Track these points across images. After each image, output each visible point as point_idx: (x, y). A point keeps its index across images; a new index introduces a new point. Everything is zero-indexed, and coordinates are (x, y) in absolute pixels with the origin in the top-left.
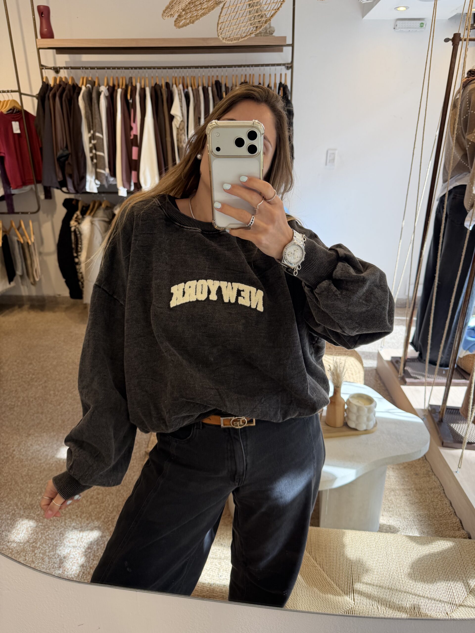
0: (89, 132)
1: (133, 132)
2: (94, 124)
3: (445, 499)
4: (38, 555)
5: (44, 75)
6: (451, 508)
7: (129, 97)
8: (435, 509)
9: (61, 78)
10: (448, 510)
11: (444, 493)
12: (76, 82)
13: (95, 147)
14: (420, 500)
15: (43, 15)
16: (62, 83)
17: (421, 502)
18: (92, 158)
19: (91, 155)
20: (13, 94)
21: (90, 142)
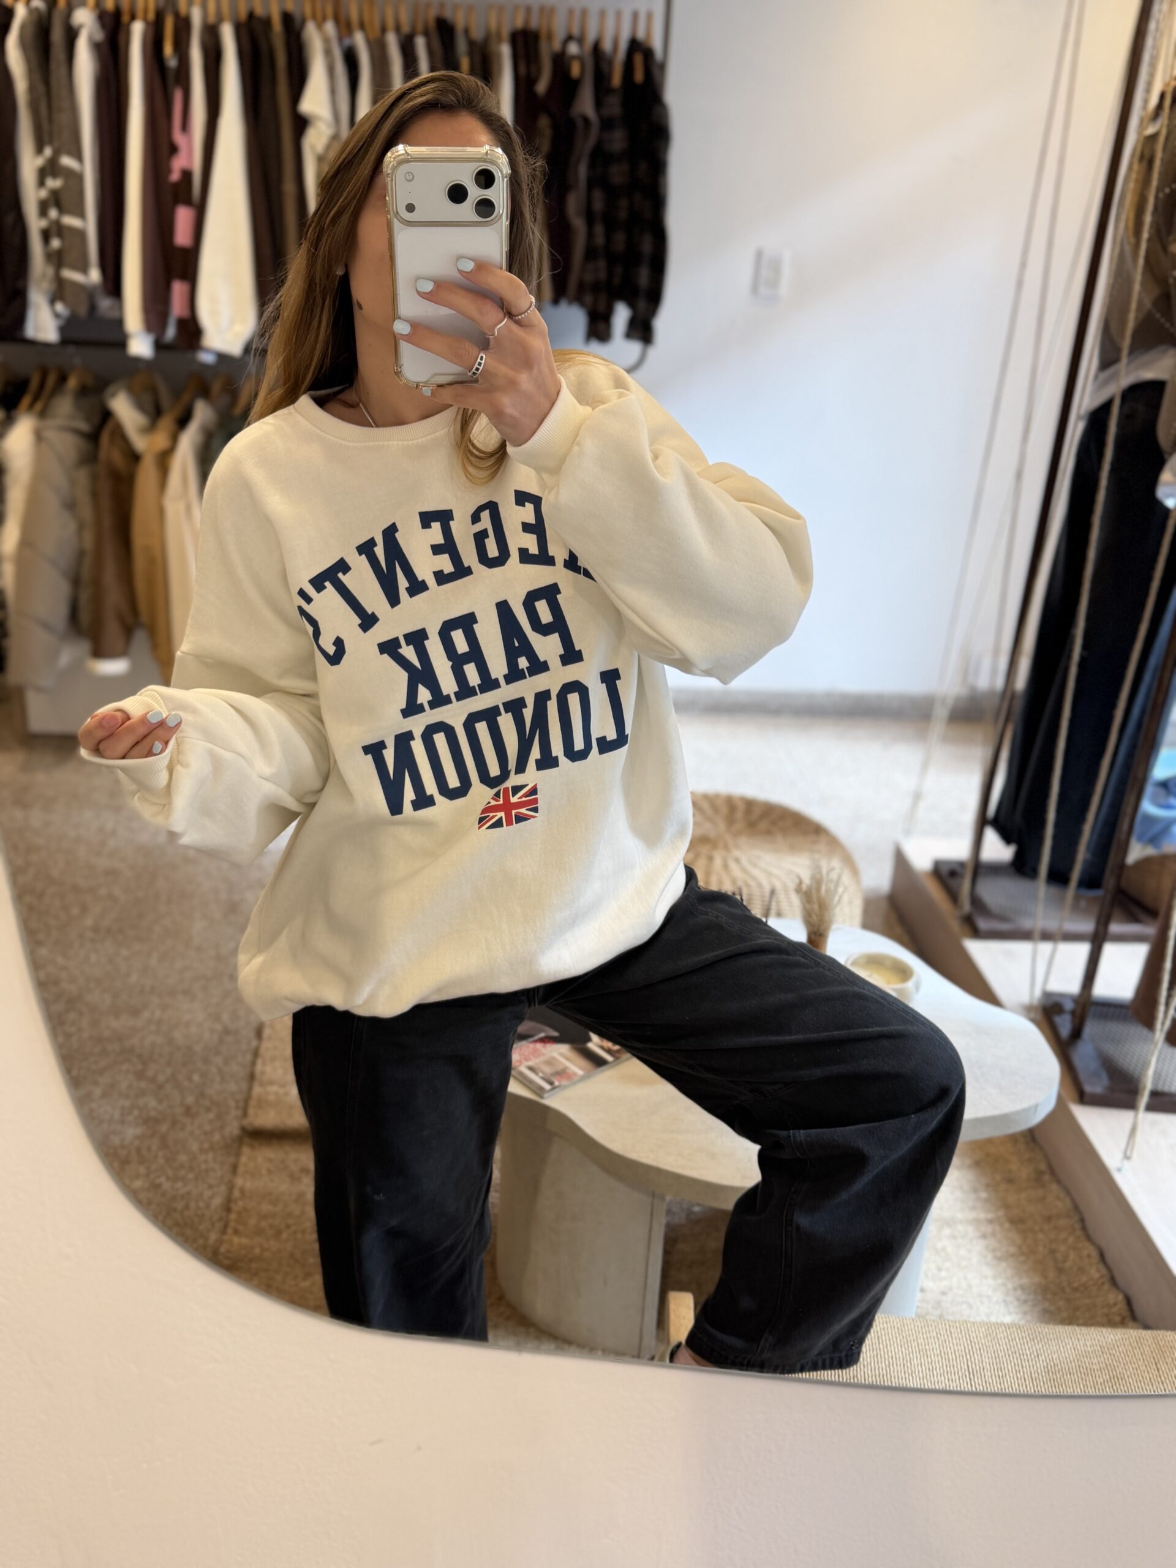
0: (39, 150)
1: (178, 164)
2: (55, 128)
3: (1087, 1244)
6: (1101, 1267)
7: (168, 49)
8: (1060, 1271)
10: (1095, 1272)
11: (1084, 1229)
13: (56, 200)
14: (1020, 1247)
17: (1022, 1254)
18: (46, 235)
19: (43, 223)
21: (41, 183)
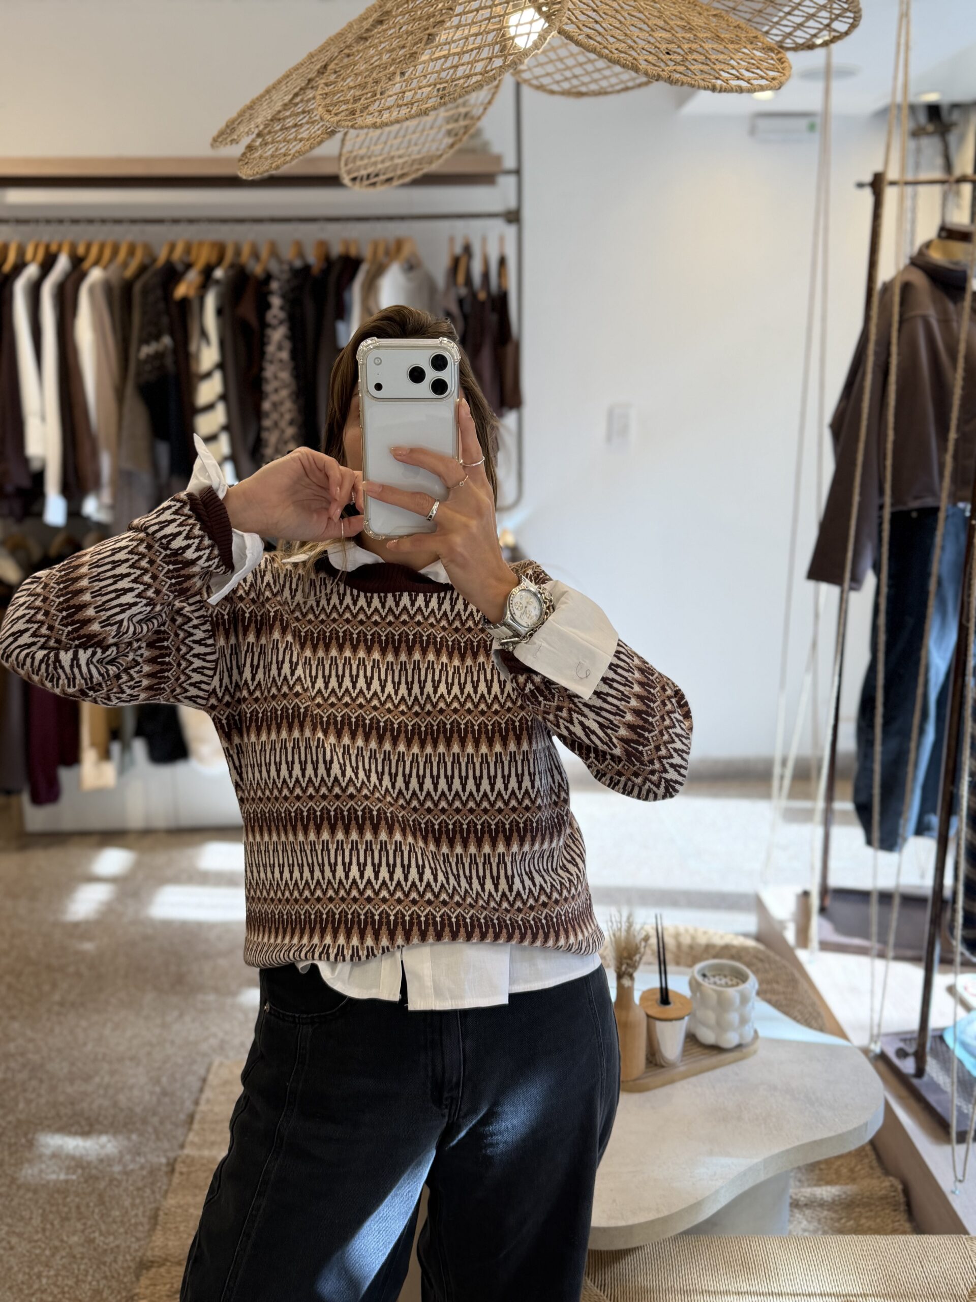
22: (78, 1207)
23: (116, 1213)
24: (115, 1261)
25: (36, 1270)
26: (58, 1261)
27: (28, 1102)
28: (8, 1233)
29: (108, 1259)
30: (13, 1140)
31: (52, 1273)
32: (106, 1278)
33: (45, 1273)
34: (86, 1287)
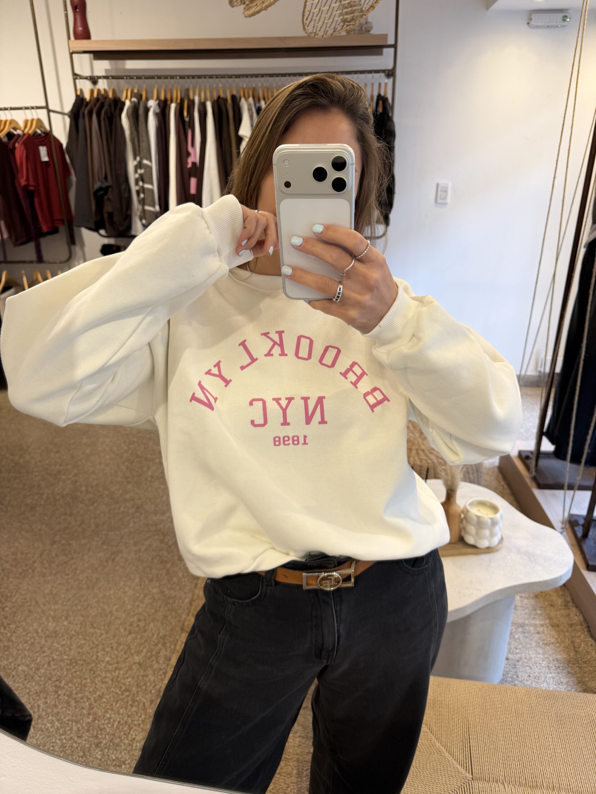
0: (135, 158)
1: (190, 160)
2: (141, 149)
3: (591, 639)
4: (63, 698)
5: (78, 87)
7: (185, 114)
8: (576, 652)
9: (99, 91)
12: (118, 95)
13: (142, 178)
14: (557, 639)
15: (77, 10)
16: (100, 97)
17: (558, 642)
18: (138, 193)
19: (137, 188)
20: (38, 111)
21: (136, 172)
22: (157, 575)
23: (175, 579)
24: (174, 602)
25: (137, 603)
26: (147, 601)
27: (135, 523)
28: (123, 585)
29: (171, 601)
30: (128, 541)
31: (144, 606)
32: (169, 610)
33: (141, 605)
34: (160, 614)
